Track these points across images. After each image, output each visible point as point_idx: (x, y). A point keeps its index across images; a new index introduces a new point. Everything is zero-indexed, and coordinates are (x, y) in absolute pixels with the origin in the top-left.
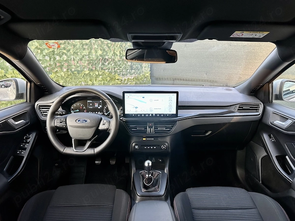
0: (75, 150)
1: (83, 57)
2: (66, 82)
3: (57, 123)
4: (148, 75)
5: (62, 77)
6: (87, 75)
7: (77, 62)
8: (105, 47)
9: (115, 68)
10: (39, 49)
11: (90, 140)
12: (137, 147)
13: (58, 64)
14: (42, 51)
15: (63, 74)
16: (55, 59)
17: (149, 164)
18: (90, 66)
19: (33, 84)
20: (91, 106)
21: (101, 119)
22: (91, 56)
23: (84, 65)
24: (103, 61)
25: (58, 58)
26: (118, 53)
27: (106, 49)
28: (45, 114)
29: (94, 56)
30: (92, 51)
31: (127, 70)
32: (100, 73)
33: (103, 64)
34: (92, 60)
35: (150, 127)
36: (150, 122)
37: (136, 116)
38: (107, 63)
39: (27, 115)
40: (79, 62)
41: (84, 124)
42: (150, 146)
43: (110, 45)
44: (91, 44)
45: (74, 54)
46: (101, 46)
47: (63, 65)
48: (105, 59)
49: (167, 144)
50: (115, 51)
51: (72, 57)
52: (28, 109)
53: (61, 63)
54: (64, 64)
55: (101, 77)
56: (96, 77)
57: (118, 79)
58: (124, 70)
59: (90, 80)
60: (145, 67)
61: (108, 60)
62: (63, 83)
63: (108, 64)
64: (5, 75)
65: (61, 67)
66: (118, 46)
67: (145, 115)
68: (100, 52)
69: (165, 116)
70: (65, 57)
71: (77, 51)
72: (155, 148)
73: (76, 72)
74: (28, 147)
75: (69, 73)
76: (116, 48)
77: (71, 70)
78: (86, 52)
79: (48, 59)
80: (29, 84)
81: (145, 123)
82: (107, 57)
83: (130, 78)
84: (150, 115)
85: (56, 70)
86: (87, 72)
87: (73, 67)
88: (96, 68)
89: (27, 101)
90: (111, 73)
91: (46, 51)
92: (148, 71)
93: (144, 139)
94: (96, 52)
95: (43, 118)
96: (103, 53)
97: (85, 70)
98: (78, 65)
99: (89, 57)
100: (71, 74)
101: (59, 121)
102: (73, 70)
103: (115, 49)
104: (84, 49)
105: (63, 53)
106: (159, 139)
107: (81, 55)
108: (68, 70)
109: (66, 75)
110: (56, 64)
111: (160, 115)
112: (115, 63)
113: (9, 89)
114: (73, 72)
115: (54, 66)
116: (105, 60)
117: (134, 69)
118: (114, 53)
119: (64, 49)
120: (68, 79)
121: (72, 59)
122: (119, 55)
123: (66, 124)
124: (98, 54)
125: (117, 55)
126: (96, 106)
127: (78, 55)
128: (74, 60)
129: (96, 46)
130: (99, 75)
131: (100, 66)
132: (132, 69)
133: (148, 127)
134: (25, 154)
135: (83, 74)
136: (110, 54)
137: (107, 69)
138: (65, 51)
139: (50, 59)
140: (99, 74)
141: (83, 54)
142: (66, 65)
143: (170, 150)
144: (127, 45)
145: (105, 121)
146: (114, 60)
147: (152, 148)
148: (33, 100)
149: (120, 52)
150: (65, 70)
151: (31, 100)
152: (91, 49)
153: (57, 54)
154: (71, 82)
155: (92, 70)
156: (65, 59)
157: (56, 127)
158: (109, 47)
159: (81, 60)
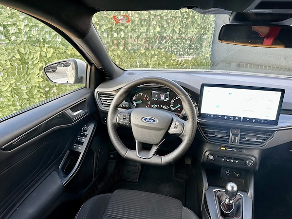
0: (138, 155)
1: (141, 34)
2: (121, 61)
3: (120, 119)
4: (208, 56)
5: (118, 56)
6: (142, 54)
7: (134, 40)
8: (164, 23)
9: (172, 47)
10: (98, 24)
11: (157, 145)
12: (211, 157)
13: (115, 42)
14: (100, 27)
15: (119, 52)
16: (112, 36)
17: (233, 188)
18: (147, 44)
19: (93, 67)
20: (156, 98)
21: (172, 120)
22: (148, 33)
23: (141, 44)
24: (160, 39)
25: (115, 35)
26: (177, 30)
27: (165, 26)
28: (104, 103)
29: (151, 34)
30: (150, 28)
31: (185, 49)
32: (156, 53)
33: (160, 43)
34: (149, 38)
35: (235, 135)
36: (235, 128)
37: (216, 117)
38: (164, 41)
39: (86, 104)
40: (136, 40)
41: (152, 125)
42: (231, 158)
43: (169, 21)
44: (150, 20)
45: (131, 31)
46: (160, 22)
47: (120, 43)
48: (163, 36)
49: (254, 159)
50: (175, 28)
51: (130, 34)
52: (87, 96)
53: (118, 40)
54: (121, 41)
55: (156, 57)
56: (151, 57)
57: (174, 60)
58: (181, 50)
59: (146, 61)
60: (206, 47)
61: (165, 38)
62: (119, 62)
63: (166, 42)
64: (65, 52)
65: (118, 45)
66: (178, 22)
67: (229, 117)
68: (158, 29)
69: (258, 121)
70: (122, 34)
71: (134, 28)
72: (237, 162)
73: (132, 51)
74: (86, 141)
75: (126, 52)
76: (176, 25)
77: (128, 49)
78: (143, 29)
79: (106, 36)
80: (89, 67)
81: (228, 129)
82: (165, 35)
83: (187, 58)
84: (237, 118)
85: (113, 48)
86: (143, 51)
87: (130, 45)
88: (152, 47)
89: (86, 87)
90: (167, 52)
91: (104, 27)
92: (209, 51)
93: (222, 148)
94: (154, 29)
95: (102, 108)
96: (161, 30)
97: (141, 49)
98: (135, 43)
99: (147, 35)
100: (127, 53)
101: (122, 117)
102: (129, 48)
103: (174, 25)
104: (142, 26)
105: (121, 30)
106: (245, 152)
107: (139, 32)
108: (124, 48)
109: (123, 54)
110: (113, 42)
111: (251, 120)
112: (173, 41)
113: (68, 68)
114: (129, 51)
115: (111, 44)
116: (162, 38)
117: (193, 49)
118: (173, 30)
119: (122, 25)
120: (124, 59)
121: (130, 36)
122: (178, 32)
123: (130, 121)
124: (156, 31)
125: (176, 32)
126: (161, 98)
127: (135, 32)
128: (131, 38)
129: (155, 22)
130: (155, 55)
131: (157, 44)
132: (190, 49)
133: (231, 135)
134: (82, 149)
135: (139, 54)
136: (169, 32)
137: (163, 48)
138: (123, 28)
139: (108, 35)
140: (154, 53)
141: (140, 31)
142: (123, 43)
143: (257, 168)
144: (188, 21)
145: (177, 124)
146: (172, 38)
147: (232, 161)
148: (92, 86)
149: (179, 29)
150: (121, 48)
151: (91, 85)
152: (149, 26)
153: (115, 31)
154: (126, 62)
155: (148, 49)
156: (122, 36)
157: (118, 123)
158: (168, 24)
159: (138, 37)
